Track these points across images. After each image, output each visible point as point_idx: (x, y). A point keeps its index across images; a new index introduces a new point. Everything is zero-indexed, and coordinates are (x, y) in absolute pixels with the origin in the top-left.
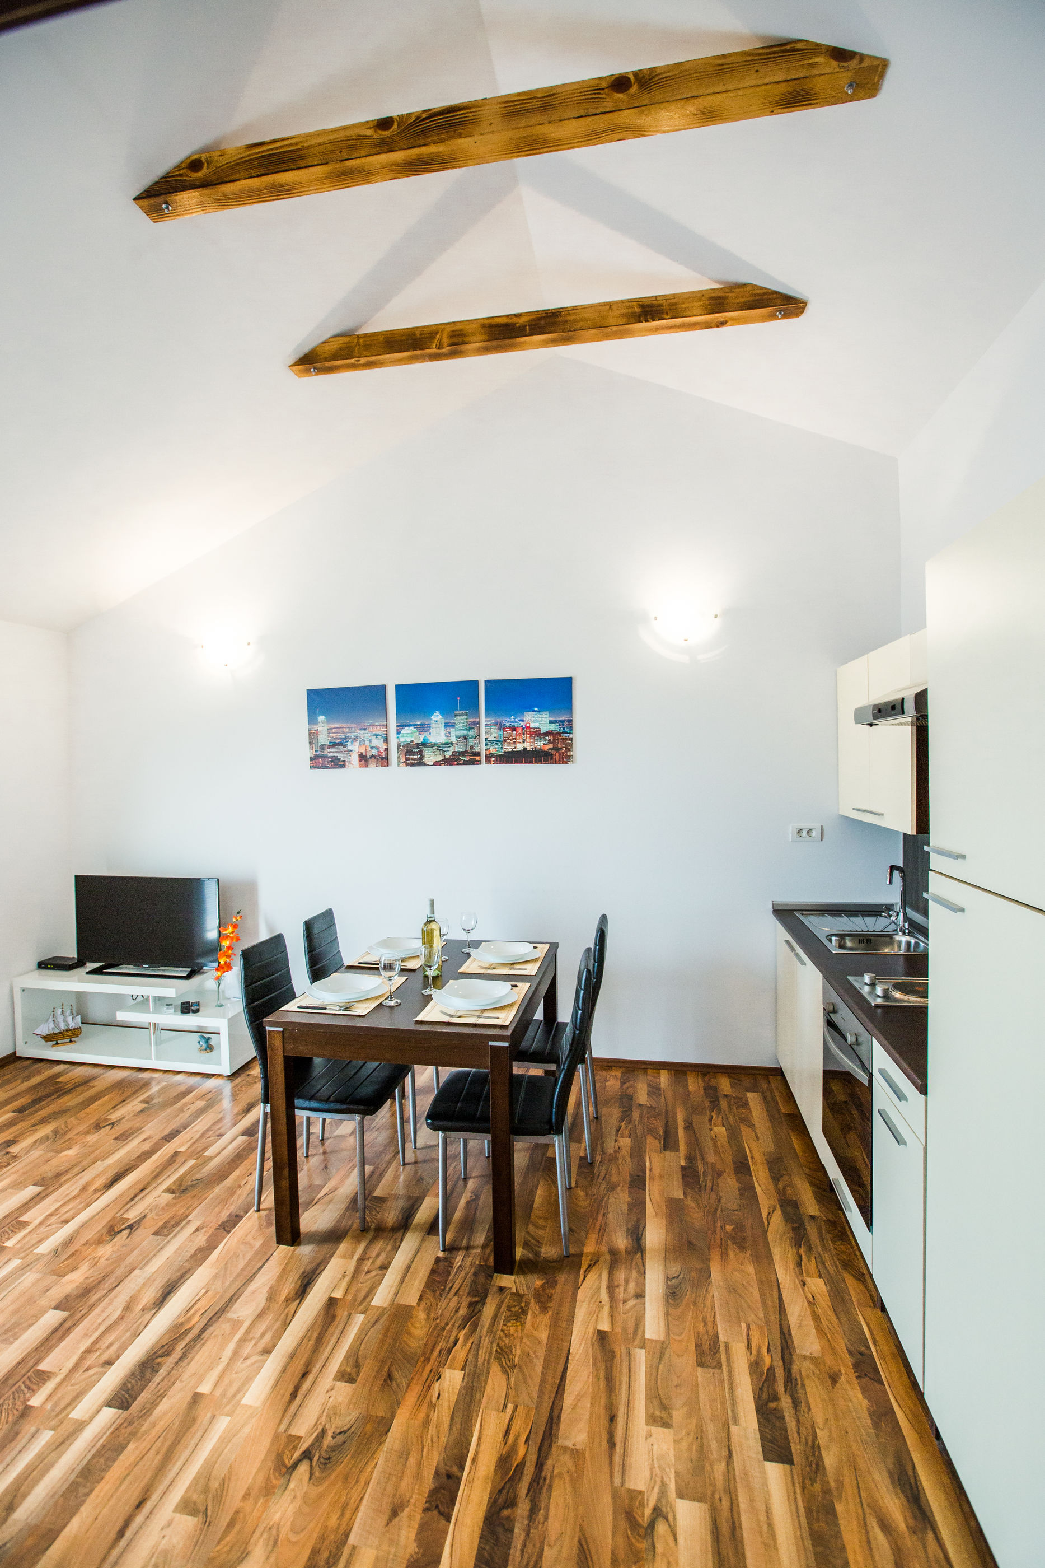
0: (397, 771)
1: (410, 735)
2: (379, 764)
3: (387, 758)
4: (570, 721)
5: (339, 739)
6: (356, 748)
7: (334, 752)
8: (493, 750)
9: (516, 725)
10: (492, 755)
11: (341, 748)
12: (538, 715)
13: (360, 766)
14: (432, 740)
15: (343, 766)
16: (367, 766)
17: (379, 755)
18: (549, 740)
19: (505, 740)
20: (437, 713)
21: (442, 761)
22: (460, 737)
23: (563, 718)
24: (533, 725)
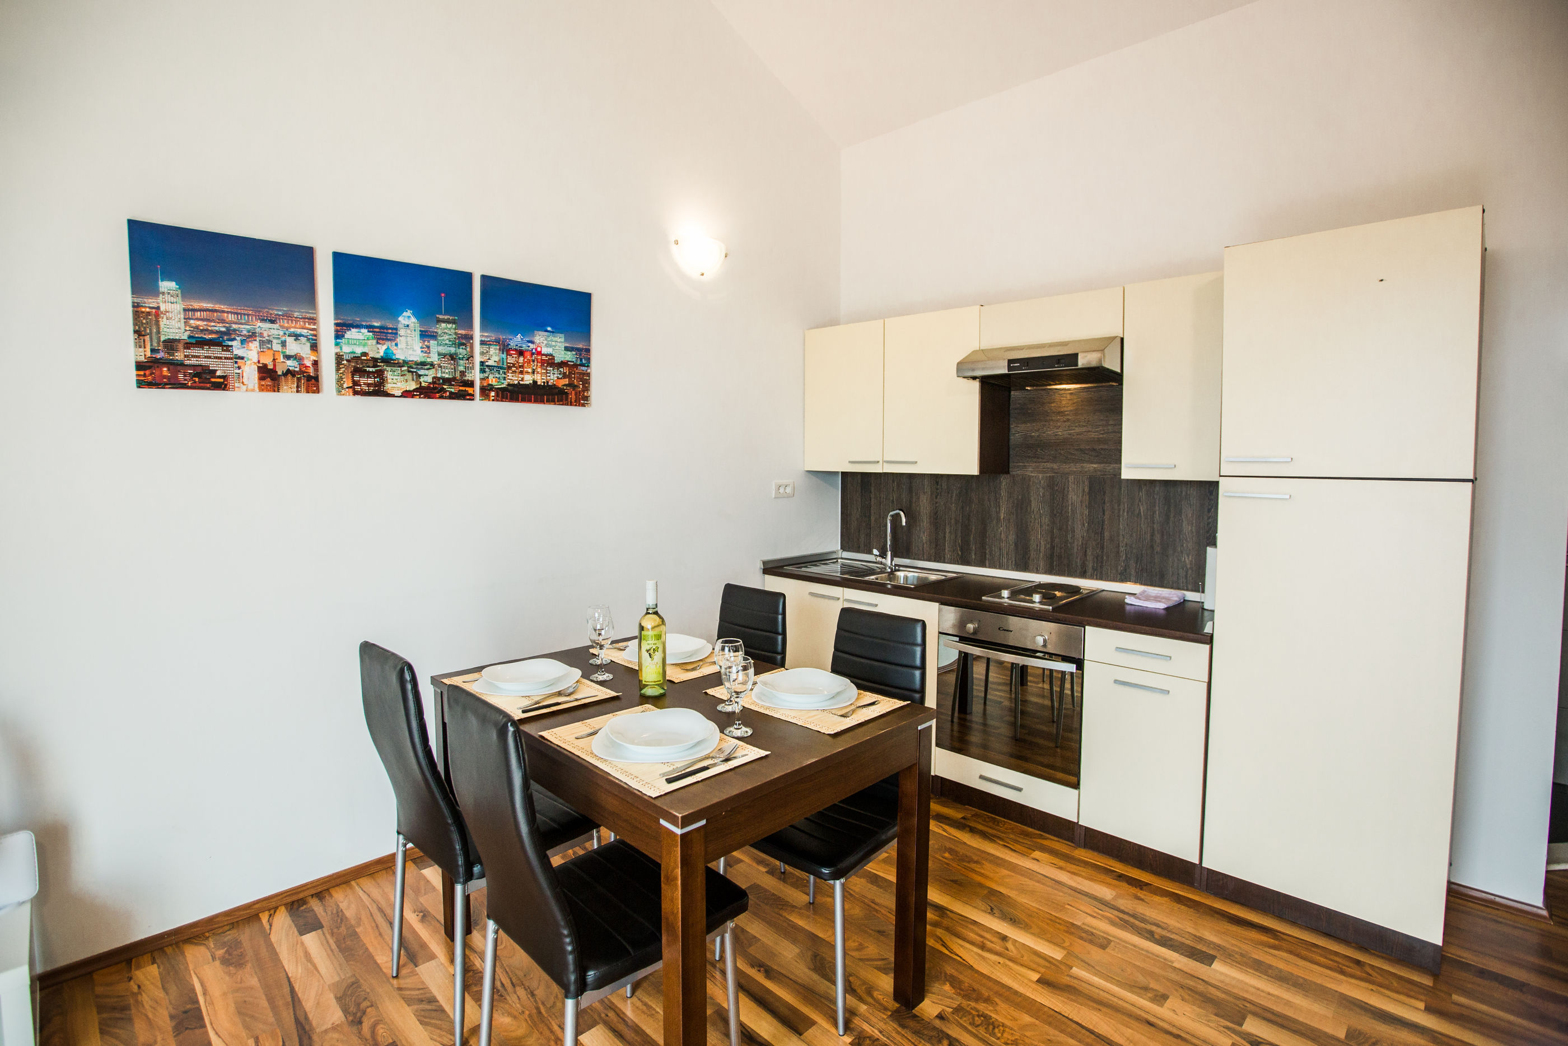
0: (334, 401)
1: (360, 342)
2: (303, 389)
3: (316, 378)
4: (588, 351)
5: (212, 332)
6: (252, 354)
7: (201, 357)
8: (492, 380)
9: (524, 347)
10: (491, 388)
11: (217, 351)
12: (552, 338)
13: (262, 389)
14: (400, 355)
15: (222, 385)
16: (276, 388)
17: (301, 372)
18: (564, 374)
19: (509, 368)
20: (408, 313)
21: (415, 390)
22: (445, 355)
23: (580, 346)
24: (545, 351)
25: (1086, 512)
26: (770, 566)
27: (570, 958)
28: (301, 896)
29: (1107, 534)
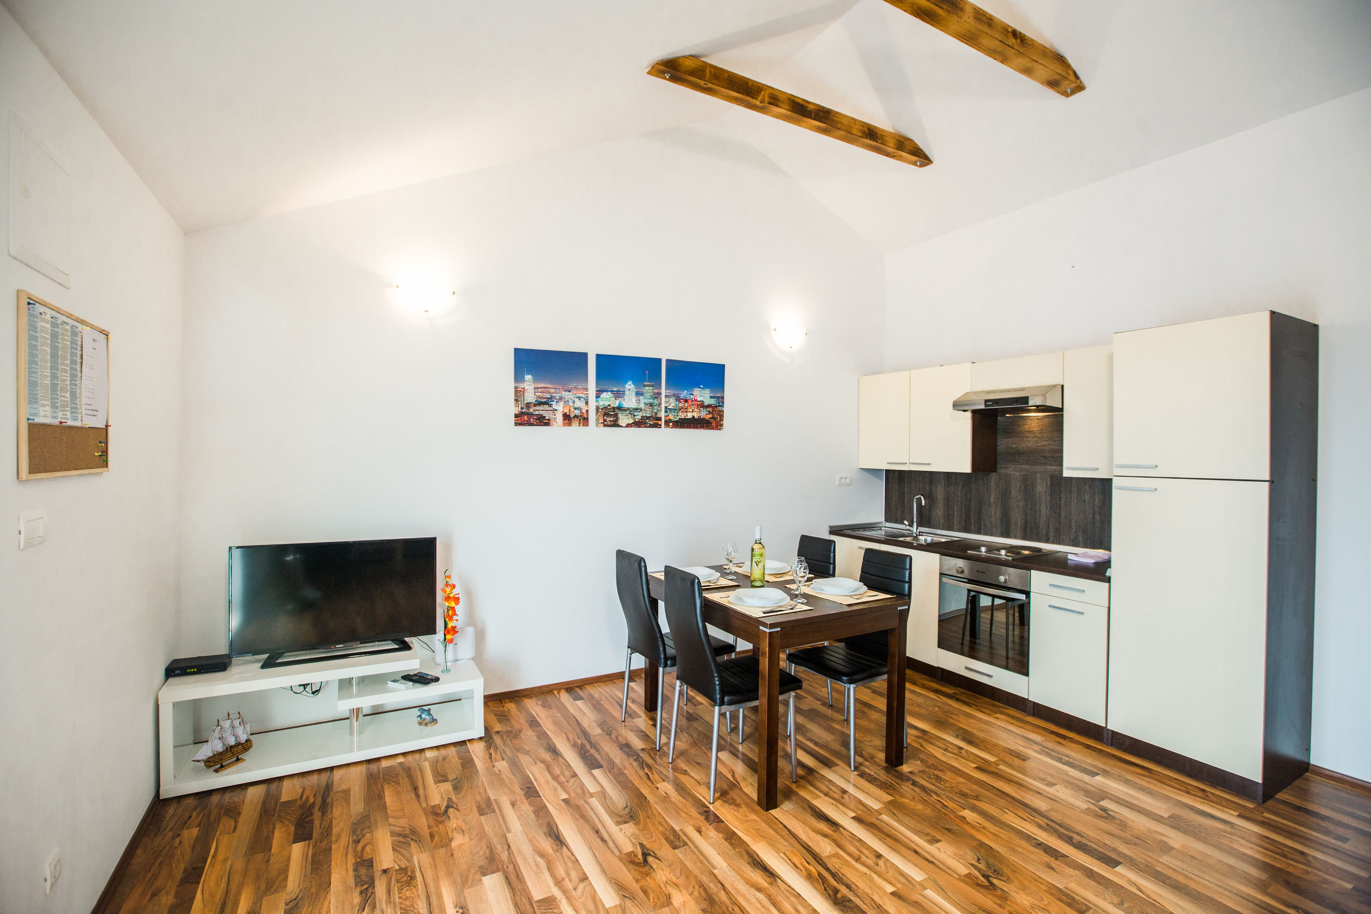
0: (595, 430)
1: (607, 399)
2: (581, 424)
3: (587, 419)
4: (723, 398)
5: (545, 398)
6: (560, 408)
7: (540, 410)
8: (671, 417)
9: (688, 397)
10: (670, 421)
11: (546, 407)
12: (703, 391)
13: (564, 425)
14: (626, 405)
15: (547, 424)
16: (570, 425)
17: (581, 416)
18: (710, 411)
19: (680, 409)
20: (630, 383)
21: (632, 423)
22: (647, 404)
23: (719, 395)
24: (699, 399)
25: (1049, 498)
26: (833, 529)
27: (718, 687)
28: (571, 686)
29: (1063, 514)
